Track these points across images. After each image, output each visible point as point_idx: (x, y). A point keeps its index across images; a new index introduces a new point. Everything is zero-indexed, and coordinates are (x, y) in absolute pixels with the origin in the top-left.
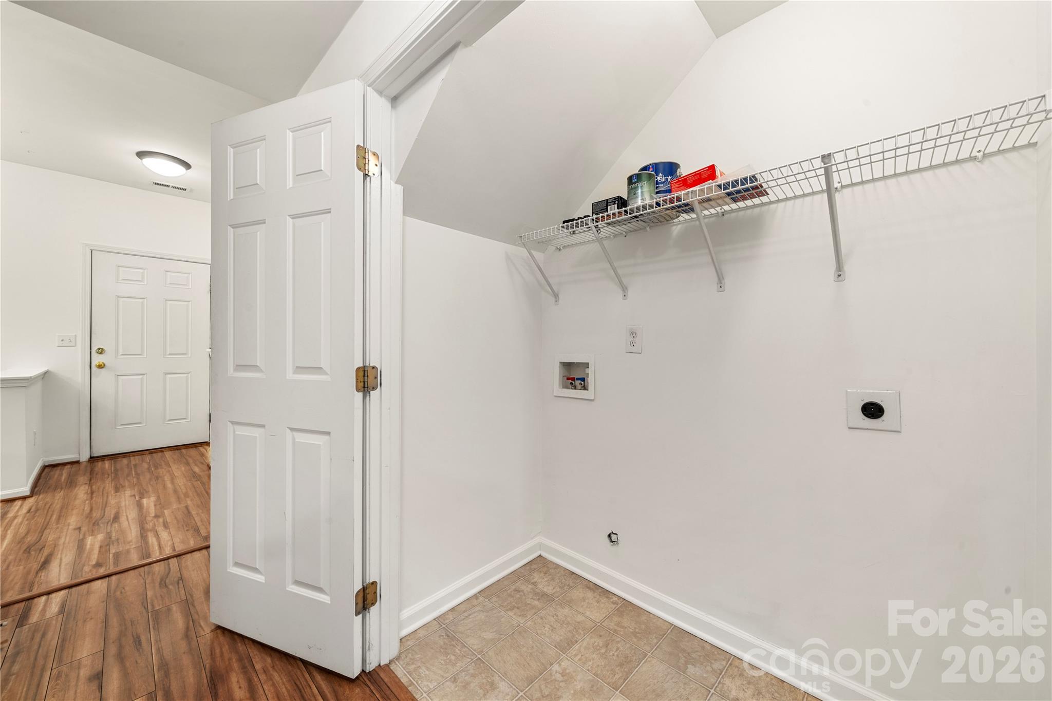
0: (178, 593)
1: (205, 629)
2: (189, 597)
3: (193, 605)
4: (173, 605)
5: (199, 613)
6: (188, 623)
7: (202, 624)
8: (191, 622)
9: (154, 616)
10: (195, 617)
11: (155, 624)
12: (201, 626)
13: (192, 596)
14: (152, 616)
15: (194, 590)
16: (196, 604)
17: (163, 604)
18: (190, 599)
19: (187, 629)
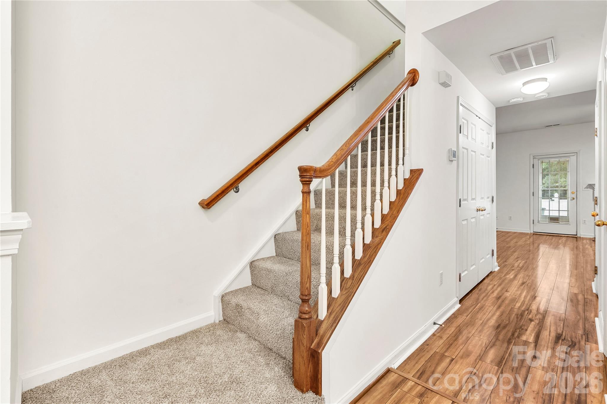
0: (481, 367)
1: (485, 342)
2: (477, 361)
3: (480, 355)
4: (488, 362)
5: (481, 349)
6: (489, 349)
7: (484, 344)
8: (488, 348)
9: (500, 364)
10: (484, 349)
11: (503, 360)
12: (486, 344)
13: (476, 360)
14: (501, 365)
15: (472, 362)
16: (478, 354)
17: (492, 367)
18: (478, 359)
19: (491, 347)
